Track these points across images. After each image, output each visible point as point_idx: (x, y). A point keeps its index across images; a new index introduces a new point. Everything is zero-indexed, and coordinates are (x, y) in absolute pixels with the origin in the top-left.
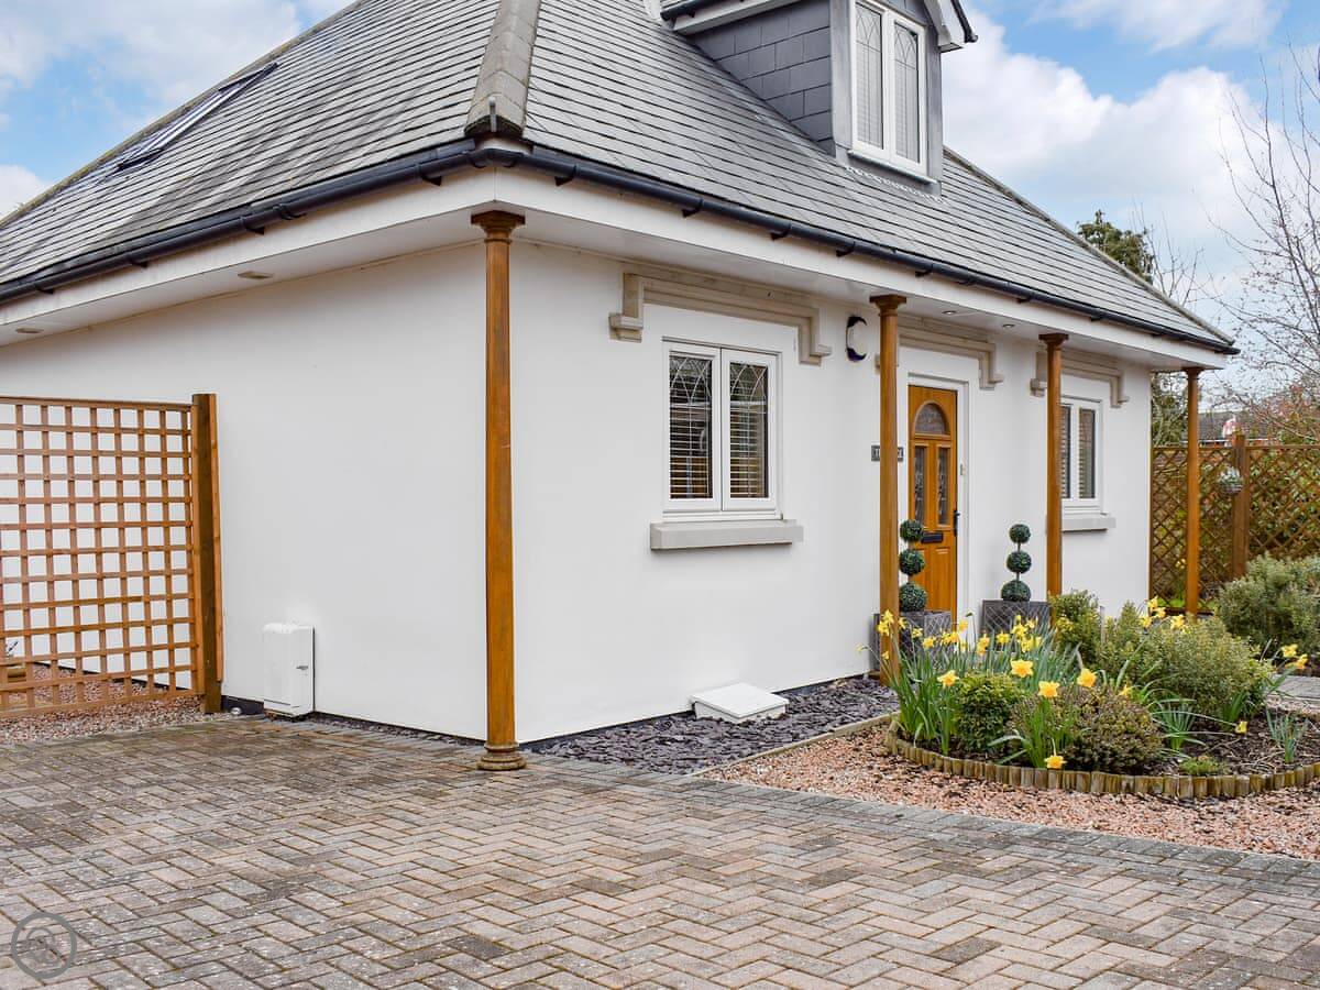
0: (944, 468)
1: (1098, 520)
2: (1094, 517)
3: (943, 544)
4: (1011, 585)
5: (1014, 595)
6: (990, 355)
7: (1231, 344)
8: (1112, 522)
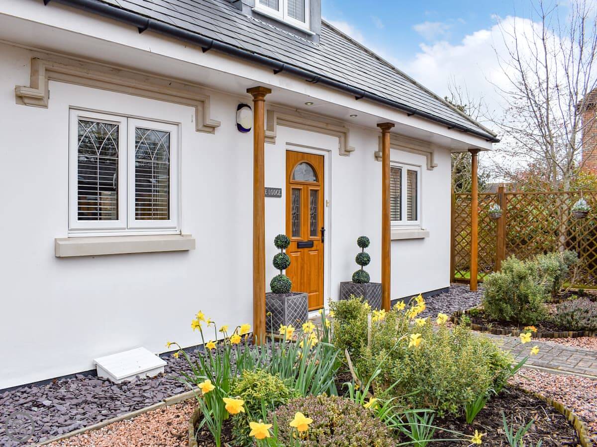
0: (315, 202)
1: (418, 233)
2: (416, 231)
3: (313, 249)
4: (357, 273)
5: (360, 279)
6: (345, 134)
7: (495, 136)
8: (428, 234)
